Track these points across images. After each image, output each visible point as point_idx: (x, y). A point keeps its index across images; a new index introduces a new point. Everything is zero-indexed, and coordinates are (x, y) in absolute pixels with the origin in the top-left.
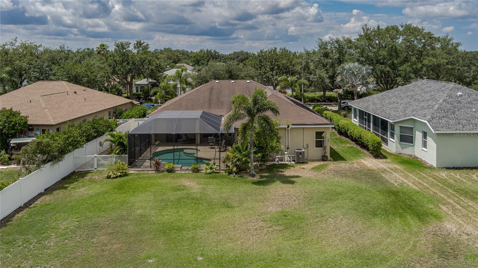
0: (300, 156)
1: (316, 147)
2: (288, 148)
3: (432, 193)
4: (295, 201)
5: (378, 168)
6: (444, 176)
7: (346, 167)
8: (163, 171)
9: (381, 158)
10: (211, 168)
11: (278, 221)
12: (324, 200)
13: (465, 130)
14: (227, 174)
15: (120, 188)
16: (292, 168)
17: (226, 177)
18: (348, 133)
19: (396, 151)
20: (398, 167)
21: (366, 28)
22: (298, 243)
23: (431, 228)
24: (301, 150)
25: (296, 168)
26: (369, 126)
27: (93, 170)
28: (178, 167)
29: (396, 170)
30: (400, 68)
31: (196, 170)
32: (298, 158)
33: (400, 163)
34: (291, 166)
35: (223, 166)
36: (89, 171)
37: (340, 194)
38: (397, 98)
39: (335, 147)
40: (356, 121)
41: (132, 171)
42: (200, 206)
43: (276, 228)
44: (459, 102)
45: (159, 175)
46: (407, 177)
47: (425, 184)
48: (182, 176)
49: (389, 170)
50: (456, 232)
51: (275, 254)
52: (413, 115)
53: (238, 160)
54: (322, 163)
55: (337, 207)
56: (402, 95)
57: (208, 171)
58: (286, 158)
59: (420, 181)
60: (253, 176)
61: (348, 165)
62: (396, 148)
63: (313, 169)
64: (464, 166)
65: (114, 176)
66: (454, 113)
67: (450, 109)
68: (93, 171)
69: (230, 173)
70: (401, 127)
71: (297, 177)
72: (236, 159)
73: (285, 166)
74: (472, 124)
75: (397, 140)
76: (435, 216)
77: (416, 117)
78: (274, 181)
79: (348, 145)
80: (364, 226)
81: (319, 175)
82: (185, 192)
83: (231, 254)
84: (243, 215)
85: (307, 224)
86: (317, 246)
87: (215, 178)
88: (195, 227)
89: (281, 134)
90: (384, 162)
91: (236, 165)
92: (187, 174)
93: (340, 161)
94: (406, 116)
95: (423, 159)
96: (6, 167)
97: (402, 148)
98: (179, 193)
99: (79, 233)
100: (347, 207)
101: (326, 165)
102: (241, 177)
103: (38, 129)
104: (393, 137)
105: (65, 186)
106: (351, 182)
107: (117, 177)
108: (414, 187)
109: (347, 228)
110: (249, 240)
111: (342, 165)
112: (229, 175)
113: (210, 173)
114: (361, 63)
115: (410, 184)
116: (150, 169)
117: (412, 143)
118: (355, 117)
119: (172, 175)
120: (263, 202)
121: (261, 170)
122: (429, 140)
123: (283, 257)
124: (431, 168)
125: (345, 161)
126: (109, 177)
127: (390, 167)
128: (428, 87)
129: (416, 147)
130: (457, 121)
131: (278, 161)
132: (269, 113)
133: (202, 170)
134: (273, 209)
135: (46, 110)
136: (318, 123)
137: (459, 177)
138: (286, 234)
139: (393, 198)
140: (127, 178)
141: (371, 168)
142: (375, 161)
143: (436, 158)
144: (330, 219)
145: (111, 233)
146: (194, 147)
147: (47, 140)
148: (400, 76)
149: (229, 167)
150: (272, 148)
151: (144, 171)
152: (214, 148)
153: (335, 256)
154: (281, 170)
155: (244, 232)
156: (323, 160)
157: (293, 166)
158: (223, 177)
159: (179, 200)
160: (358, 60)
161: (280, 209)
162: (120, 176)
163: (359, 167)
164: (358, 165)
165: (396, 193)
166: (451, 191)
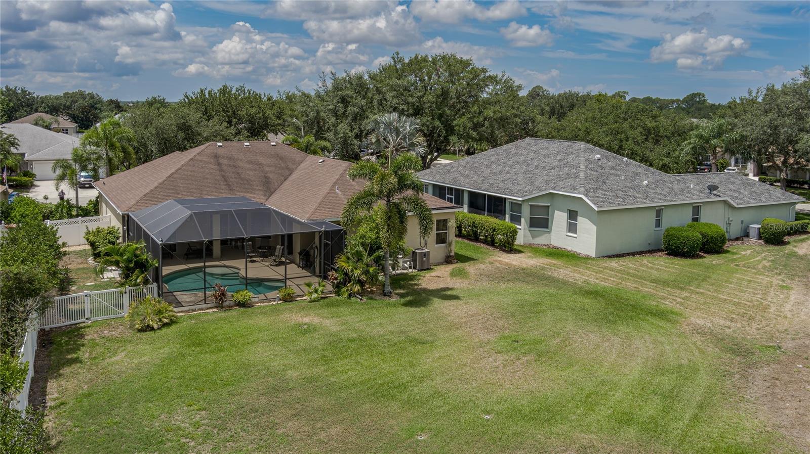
0: (424, 259)
1: (436, 244)
5: (531, 266)
6: (618, 266)
7: (489, 268)
8: (230, 307)
9: (516, 253)
10: (316, 292)
14: (345, 297)
19: (524, 241)
21: (398, 58)
25: (428, 277)
27: (84, 322)
28: (252, 296)
31: (289, 299)
33: (547, 256)
34: (412, 276)
36: (76, 324)
38: (500, 165)
44: (602, 168)
52: (554, 188)
57: (313, 296)
58: (401, 263)
60: (390, 295)
61: (488, 265)
62: (525, 236)
67: (598, 178)
68: (84, 324)
70: (531, 206)
72: (359, 271)
75: (526, 225)
77: (561, 191)
91: (360, 282)
92: (278, 305)
94: (541, 191)
95: (569, 248)
97: (533, 237)
102: (371, 299)
104: (519, 223)
105: (69, 357)
107: (164, 327)
116: (204, 306)
117: (547, 228)
122: (583, 221)
129: (553, 233)
130: (614, 194)
133: (300, 296)
136: (441, 206)
140: (181, 325)
141: (522, 267)
142: (514, 257)
143: (595, 244)
149: (345, 285)
151: (194, 310)
156: (447, 263)
157: (420, 275)
158: (342, 303)
163: (506, 267)
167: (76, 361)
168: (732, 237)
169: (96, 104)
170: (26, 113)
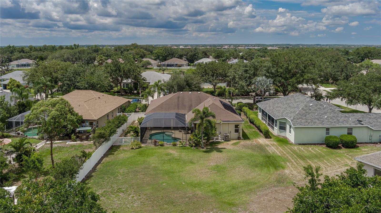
1: (235, 132)
2: (220, 133)
3: (286, 157)
4: (222, 160)
5: (265, 144)
6: (296, 148)
7: (249, 143)
8: (158, 145)
9: (268, 138)
10: (182, 144)
11: (214, 169)
12: (236, 160)
13: (309, 126)
14: (190, 147)
15: (140, 154)
16: (222, 144)
17: (190, 149)
18: (254, 123)
19: (277, 134)
20: (275, 143)
22: (222, 178)
23: (278, 172)
24: (227, 134)
25: (224, 144)
26: (266, 119)
28: (165, 143)
29: (273, 145)
30: (290, 80)
31: (175, 145)
32: (226, 138)
33: (277, 141)
34: (222, 143)
35: (188, 143)
36: (121, 145)
37: (244, 157)
38: (281, 104)
39: (246, 131)
40: (260, 114)
41: (143, 145)
42: (180, 162)
43: (214, 172)
44: (310, 110)
45: (157, 147)
46: (277, 149)
47: (285, 153)
48: (168, 148)
49: (270, 145)
50: (288, 174)
51: (213, 181)
52: (286, 117)
53: (196, 140)
54: (238, 141)
55: (241, 163)
56: (284, 102)
57: (181, 145)
58: (220, 138)
59: (283, 151)
60: (203, 148)
61: (251, 142)
62: (277, 132)
63: (232, 144)
64: (308, 143)
65: (135, 148)
66: (305, 116)
67: (304, 114)
68: (123, 145)
69: (192, 146)
70: (280, 122)
71: (224, 148)
72: (194, 140)
73: (219, 143)
74: (313, 122)
75: (278, 128)
76: (283, 167)
78: (213, 151)
79: (254, 130)
80: (251, 171)
81: (235, 148)
82: (171, 156)
83: (196, 182)
84: (199, 167)
85: (227, 170)
86: (230, 179)
87: (184, 149)
88: (179, 172)
89: (217, 126)
90: (269, 141)
91: (195, 143)
92: (170, 147)
93: (247, 140)
94: (282, 117)
95: (289, 139)
96: (75, 143)
97: (280, 133)
98: (169, 156)
99: (130, 174)
100: (245, 163)
101: (240, 142)
102: (197, 148)
103: (87, 122)
104: (276, 127)
106: (250, 152)
107: (136, 149)
108: (279, 154)
109: (244, 172)
110: (202, 176)
111: (247, 142)
112: (191, 147)
113: (182, 147)
114: (267, 77)
115: (278, 152)
116: (151, 144)
117: (285, 130)
118: (260, 112)
119: (163, 147)
120: (208, 161)
121: (207, 145)
122: (292, 129)
123: (216, 183)
124: (291, 144)
125: (249, 140)
126: (132, 149)
127: (271, 144)
128: (298, 99)
129: (286, 132)
130: (306, 121)
131: (215, 140)
132: (211, 118)
133: (178, 145)
134: (212, 164)
135: (90, 111)
136: (236, 120)
137: (302, 149)
138: (218, 174)
139: (267, 159)
140: (141, 149)
141: (261, 144)
142: (265, 140)
143: (294, 139)
144: (237, 168)
145: (144, 174)
146: (170, 131)
147: (103, 131)
148: (290, 85)
149: (191, 143)
150: (213, 134)
151: (148, 145)
152: (181, 132)
153: (236, 182)
154: (217, 145)
155: (200, 174)
156: (238, 139)
157: (223, 143)
158: (188, 149)
159: (170, 160)
160: (265, 75)
161: (216, 164)
162: (138, 148)
163: (256, 143)
164: (255, 142)
165: (269, 157)
166: (295, 156)
167: (113, 154)
168: (373, 142)
169: (196, 54)
170: (171, 58)
